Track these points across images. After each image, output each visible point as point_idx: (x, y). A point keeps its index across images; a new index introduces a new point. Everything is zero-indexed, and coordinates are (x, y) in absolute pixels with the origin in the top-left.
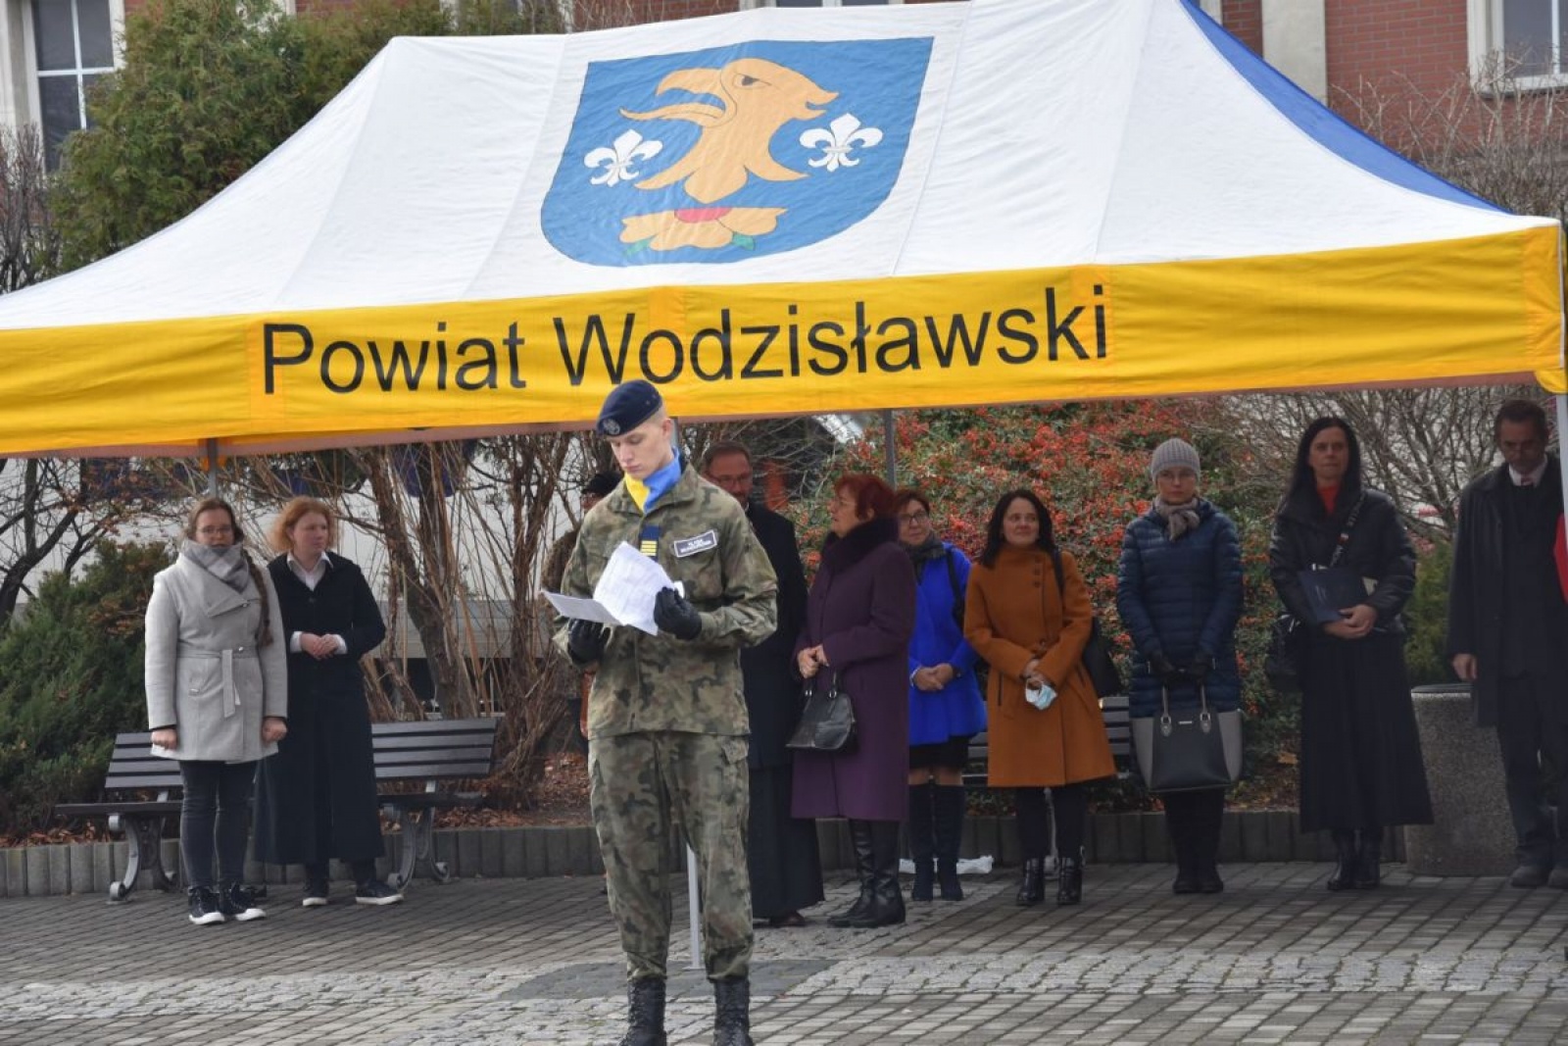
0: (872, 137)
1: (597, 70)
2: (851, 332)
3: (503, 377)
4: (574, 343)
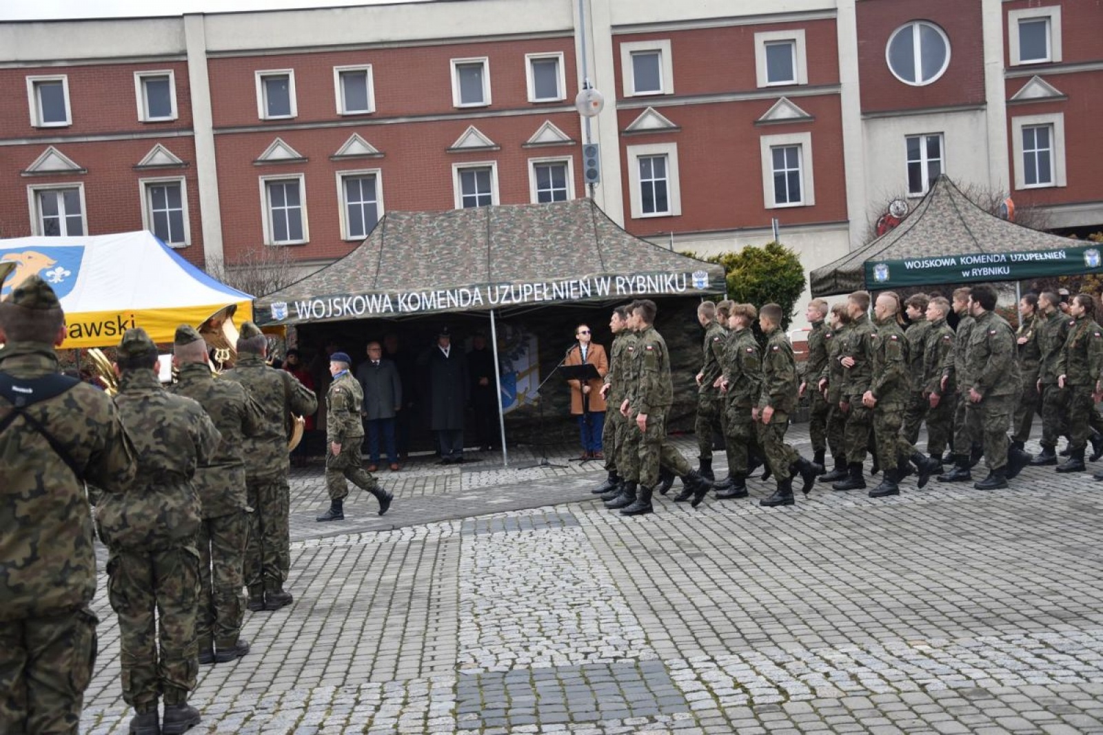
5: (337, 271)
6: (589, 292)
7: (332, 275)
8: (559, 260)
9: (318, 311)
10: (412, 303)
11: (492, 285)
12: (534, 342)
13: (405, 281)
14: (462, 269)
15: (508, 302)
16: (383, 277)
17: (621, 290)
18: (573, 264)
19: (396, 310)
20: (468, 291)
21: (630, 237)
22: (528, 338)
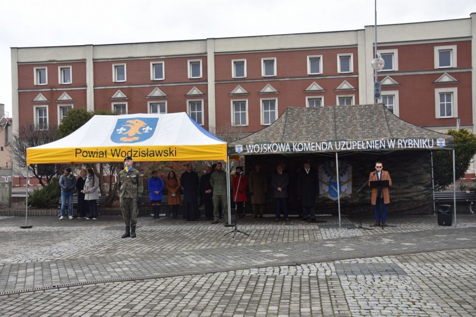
0: (151, 129)
1: (119, 120)
2: (146, 152)
3: (104, 156)
4: (113, 152)
5: (265, 132)
6: (384, 146)
7: (263, 134)
8: (369, 130)
9: (256, 149)
10: (299, 148)
11: (337, 141)
12: (350, 168)
13: (296, 137)
14: (323, 133)
15: (345, 149)
16: (286, 135)
17: (400, 146)
18: (376, 132)
19: (292, 150)
20: (326, 143)
21: (403, 121)
22: (348, 167)
